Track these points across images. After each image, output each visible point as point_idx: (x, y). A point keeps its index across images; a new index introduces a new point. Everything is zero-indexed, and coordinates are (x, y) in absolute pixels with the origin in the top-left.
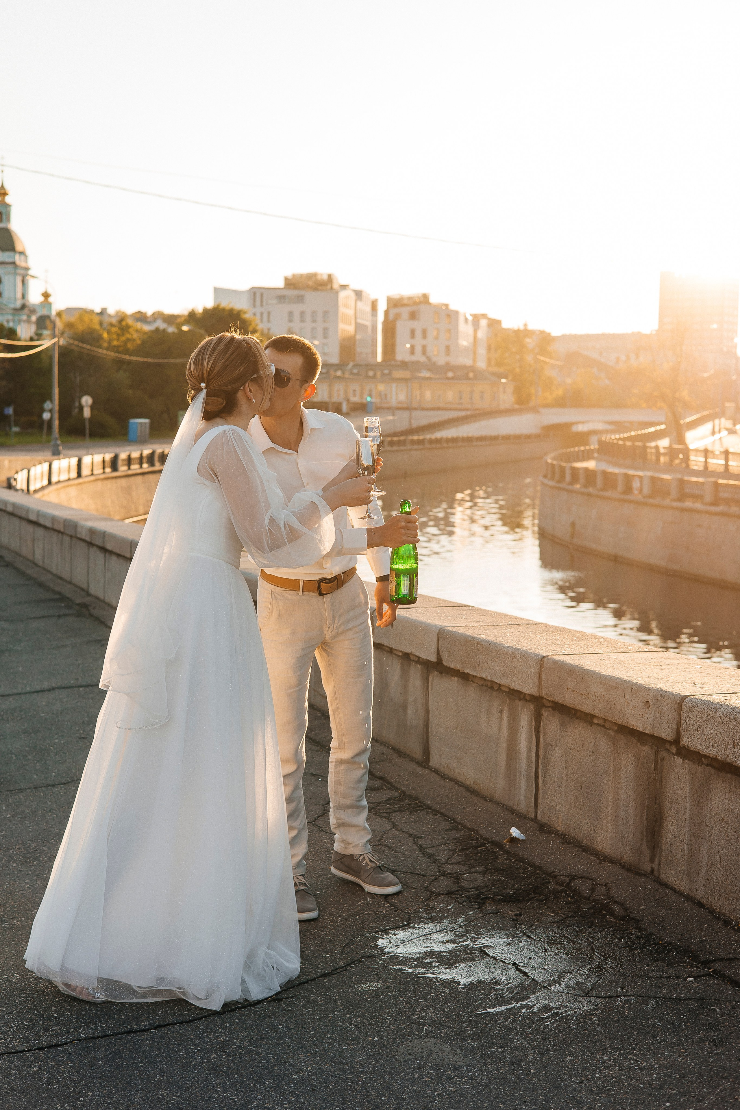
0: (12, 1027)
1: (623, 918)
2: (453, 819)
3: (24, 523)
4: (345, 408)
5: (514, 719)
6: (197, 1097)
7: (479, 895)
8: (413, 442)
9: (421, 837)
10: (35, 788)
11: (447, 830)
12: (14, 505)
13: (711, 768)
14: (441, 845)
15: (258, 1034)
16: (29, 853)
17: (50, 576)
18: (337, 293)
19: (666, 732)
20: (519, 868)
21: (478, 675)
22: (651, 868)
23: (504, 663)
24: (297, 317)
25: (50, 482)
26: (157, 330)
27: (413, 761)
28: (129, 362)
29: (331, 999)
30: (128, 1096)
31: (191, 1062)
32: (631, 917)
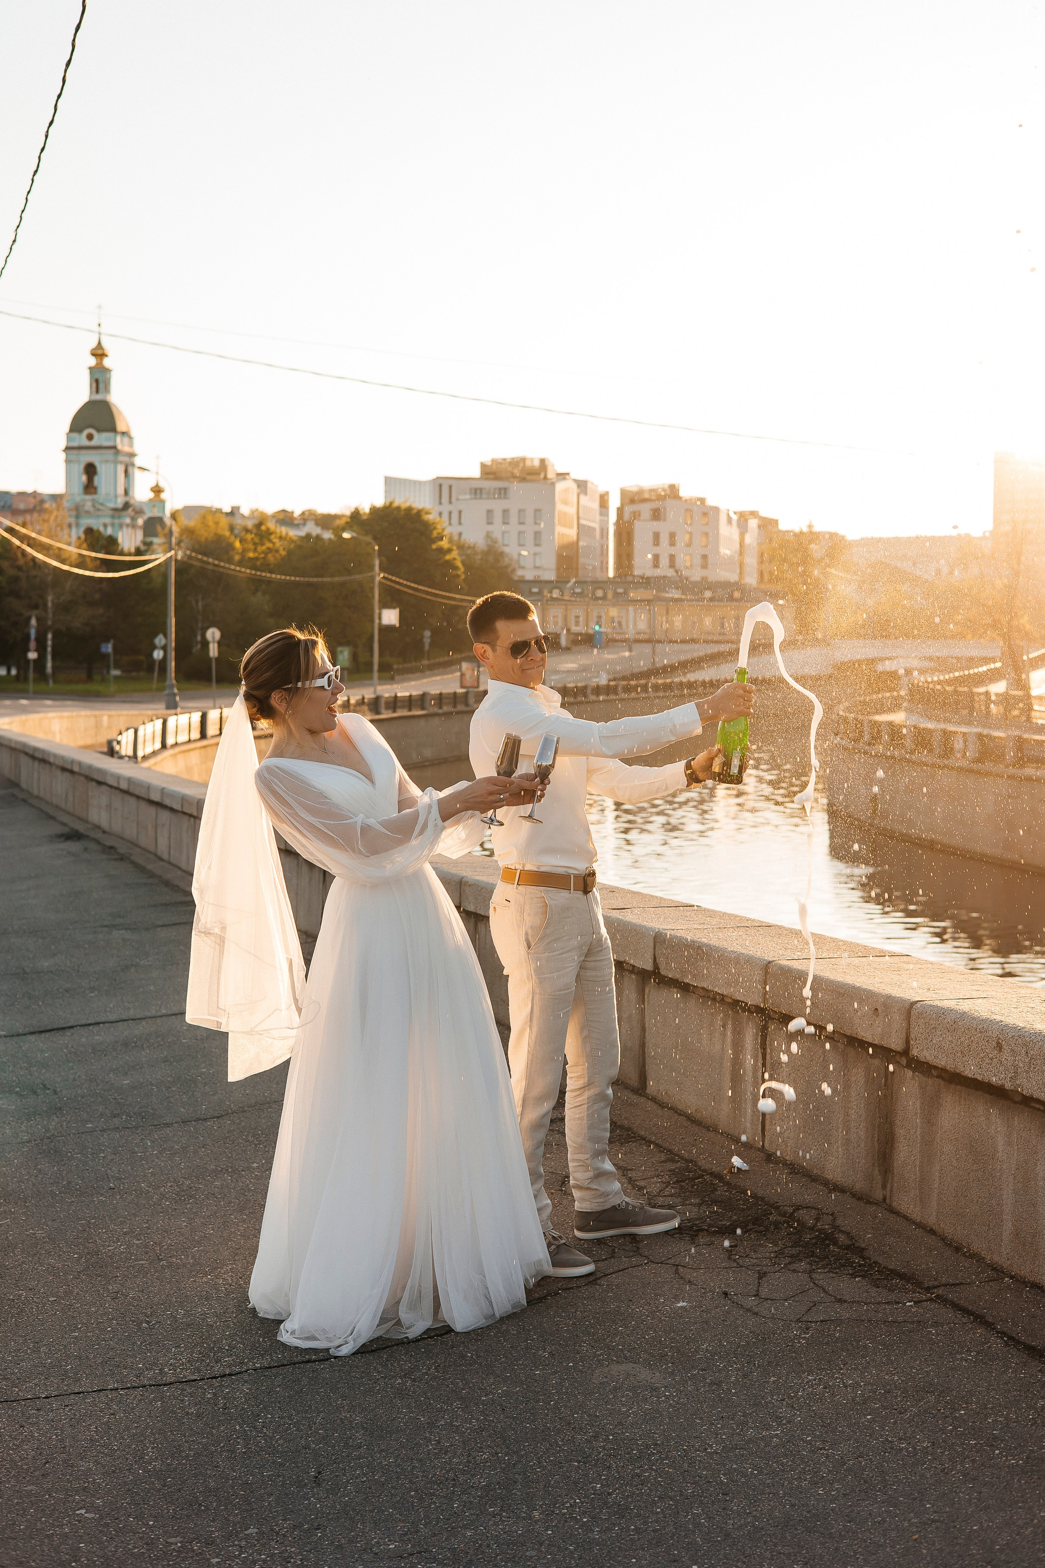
0: (181, 1360)
1: (848, 1248)
2: (670, 1151)
3: (143, 805)
4: (563, 642)
5: (738, 1033)
6: (382, 1417)
7: (692, 1227)
8: (656, 688)
9: (632, 1170)
10: (183, 1122)
11: (662, 1162)
12: (129, 780)
13: (940, 1080)
14: (653, 1178)
15: (445, 1362)
16: (183, 1191)
17: (179, 872)
18: (553, 484)
19: (895, 1043)
20: (739, 1200)
21: (699, 985)
22: (884, 1195)
23: (727, 970)
24: (498, 517)
25: (164, 746)
26: (308, 536)
27: (628, 1089)
28: (269, 582)
29: (524, 1328)
30: (309, 1418)
31: (375, 1387)
32: (856, 1245)
